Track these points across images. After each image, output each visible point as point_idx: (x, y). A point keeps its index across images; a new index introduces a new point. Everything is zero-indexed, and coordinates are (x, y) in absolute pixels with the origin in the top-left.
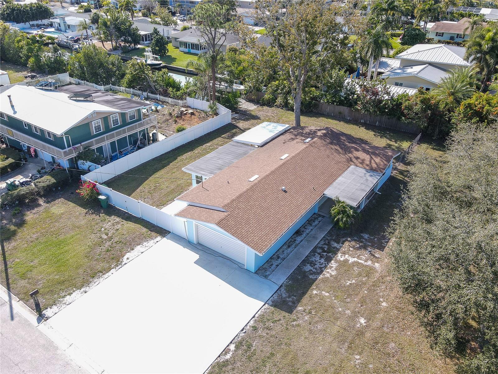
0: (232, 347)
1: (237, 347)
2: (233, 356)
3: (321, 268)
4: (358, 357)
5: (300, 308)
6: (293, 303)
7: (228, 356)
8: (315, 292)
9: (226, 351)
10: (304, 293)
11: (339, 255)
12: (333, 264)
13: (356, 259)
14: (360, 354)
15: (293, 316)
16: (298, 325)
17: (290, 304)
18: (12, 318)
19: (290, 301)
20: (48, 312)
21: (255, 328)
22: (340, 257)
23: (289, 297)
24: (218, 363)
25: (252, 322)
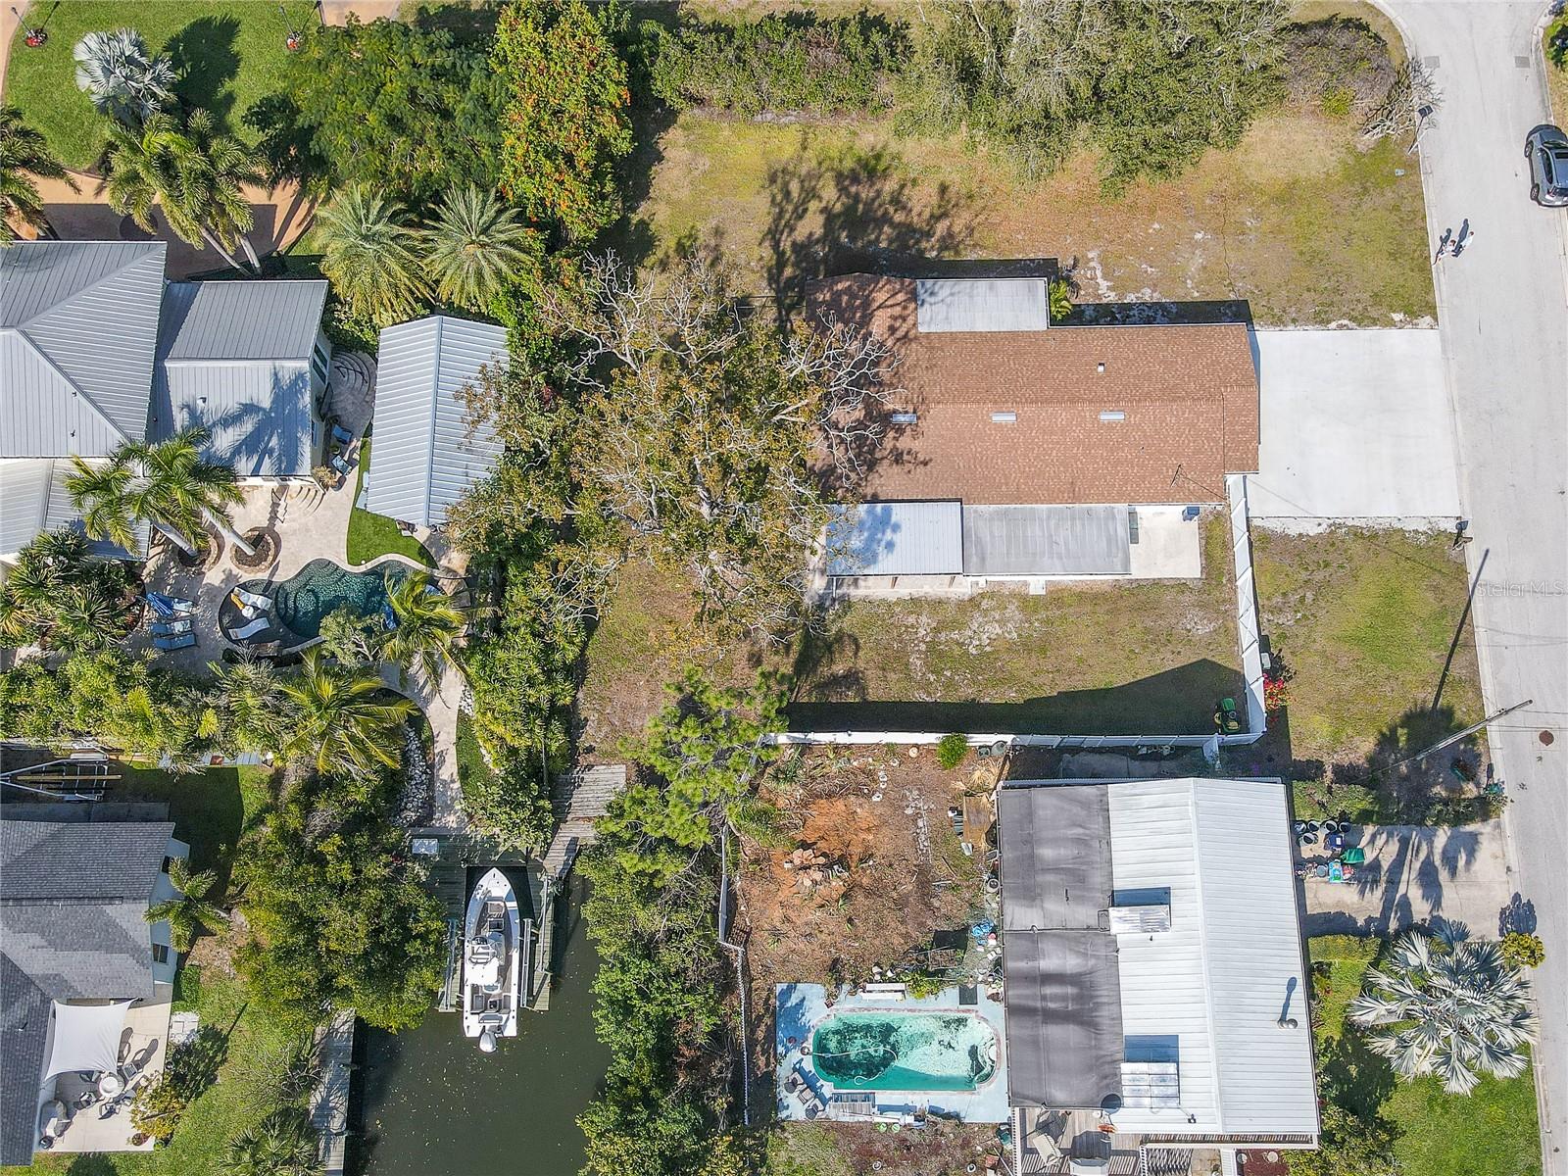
0: (1333, 325)
1: (1329, 322)
2: (1341, 318)
3: (1150, 308)
4: (1249, 224)
5: (1232, 296)
6: (1230, 306)
7: (1345, 322)
8: (1196, 294)
9: (1341, 327)
10: (1208, 303)
11: (1105, 301)
12: (1131, 298)
13: (1099, 280)
14: (1243, 223)
15: (1248, 297)
16: (1257, 287)
17: (1234, 308)
18: (1487, 551)
19: (1231, 311)
20: (1451, 527)
21: (1294, 321)
22: (1111, 297)
23: (1226, 314)
24: (1359, 325)
25: (1290, 328)
